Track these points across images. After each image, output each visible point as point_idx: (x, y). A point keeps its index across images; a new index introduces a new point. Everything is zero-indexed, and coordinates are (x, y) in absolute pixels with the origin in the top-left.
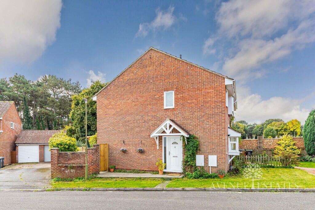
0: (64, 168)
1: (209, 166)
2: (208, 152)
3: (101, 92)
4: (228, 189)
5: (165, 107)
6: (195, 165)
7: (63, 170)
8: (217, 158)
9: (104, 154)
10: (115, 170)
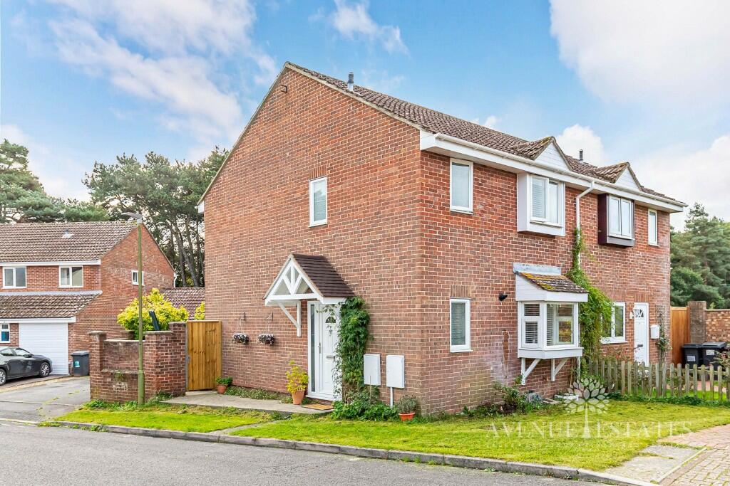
0: (109, 377)
1: (387, 385)
2: (389, 347)
3: (210, 190)
4: (339, 448)
5: (313, 223)
6: (362, 382)
7: (109, 382)
8: (405, 364)
9: (205, 349)
10: (230, 386)
